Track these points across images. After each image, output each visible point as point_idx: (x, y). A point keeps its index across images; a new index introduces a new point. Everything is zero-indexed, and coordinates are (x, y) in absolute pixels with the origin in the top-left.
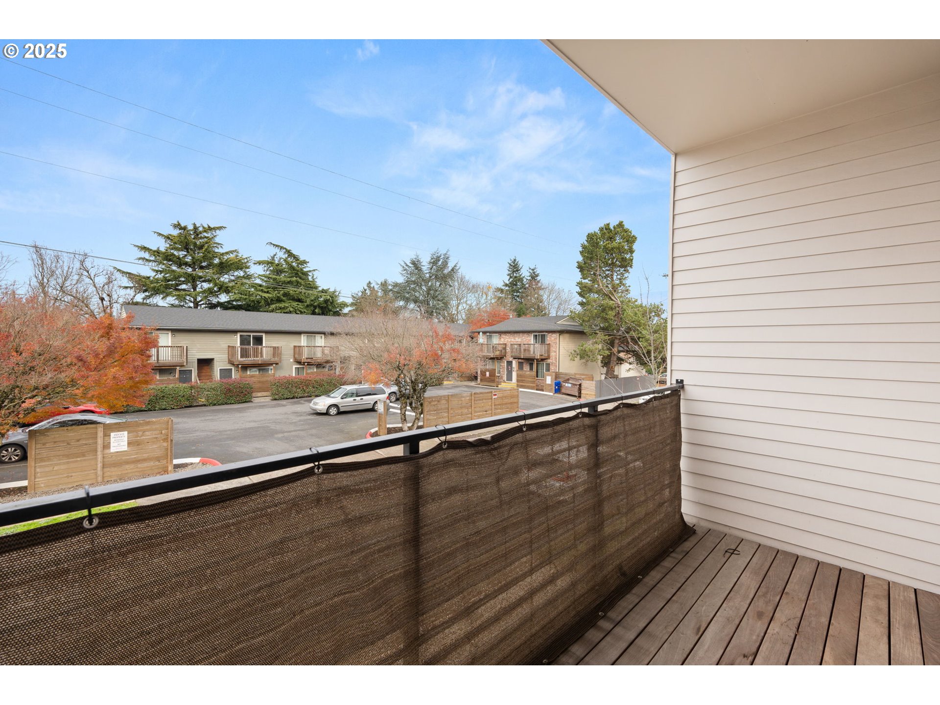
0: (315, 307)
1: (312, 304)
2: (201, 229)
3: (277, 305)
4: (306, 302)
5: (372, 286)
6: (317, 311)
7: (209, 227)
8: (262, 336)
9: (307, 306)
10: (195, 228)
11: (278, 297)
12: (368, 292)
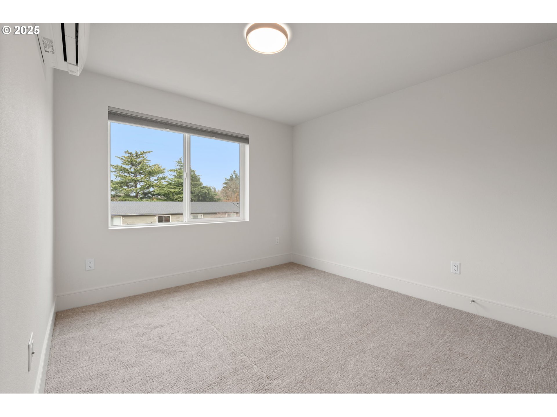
0: (199, 196)
1: (197, 195)
2: (139, 153)
3: (179, 196)
4: (194, 194)
5: (236, 173)
6: (200, 198)
7: (144, 152)
8: (170, 216)
9: (195, 196)
10: (137, 153)
11: (179, 191)
12: (234, 176)
